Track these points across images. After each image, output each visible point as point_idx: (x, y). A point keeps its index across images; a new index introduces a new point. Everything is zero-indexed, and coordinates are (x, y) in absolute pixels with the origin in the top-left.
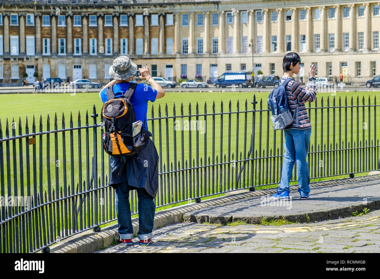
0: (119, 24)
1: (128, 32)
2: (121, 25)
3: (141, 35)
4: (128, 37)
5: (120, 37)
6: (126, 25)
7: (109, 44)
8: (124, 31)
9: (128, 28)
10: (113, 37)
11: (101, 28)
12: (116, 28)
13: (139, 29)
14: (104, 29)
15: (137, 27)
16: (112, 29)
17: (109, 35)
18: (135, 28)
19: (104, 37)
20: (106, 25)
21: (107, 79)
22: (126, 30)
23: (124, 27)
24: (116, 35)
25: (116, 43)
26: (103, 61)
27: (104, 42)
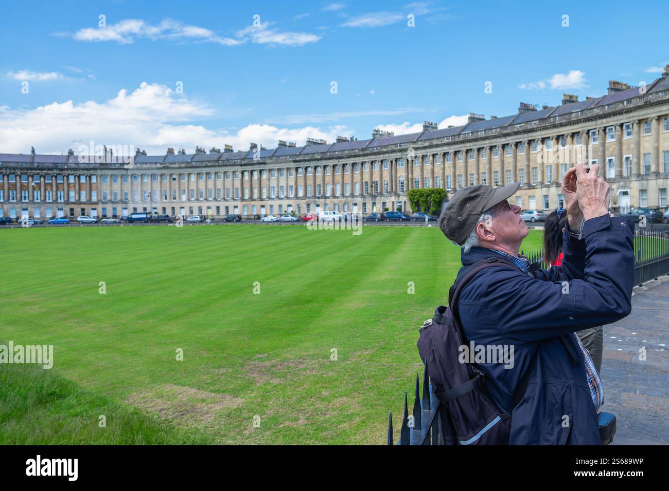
0: (56, 180)
1: (64, 186)
2: (58, 182)
3: (73, 188)
4: (63, 190)
5: (57, 190)
6: (62, 182)
7: (49, 194)
8: (60, 186)
9: (63, 184)
10: (52, 190)
11: (42, 184)
12: (54, 184)
13: (72, 185)
14: (46, 184)
15: (70, 183)
16: (51, 184)
17: (49, 188)
18: (69, 184)
19: (45, 190)
20: (47, 182)
21: (48, 218)
22: (62, 185)
23: (61, 183)
24: (54, 189)
25: (54, 193)
26: (44, 206)
27: (45, 193)
